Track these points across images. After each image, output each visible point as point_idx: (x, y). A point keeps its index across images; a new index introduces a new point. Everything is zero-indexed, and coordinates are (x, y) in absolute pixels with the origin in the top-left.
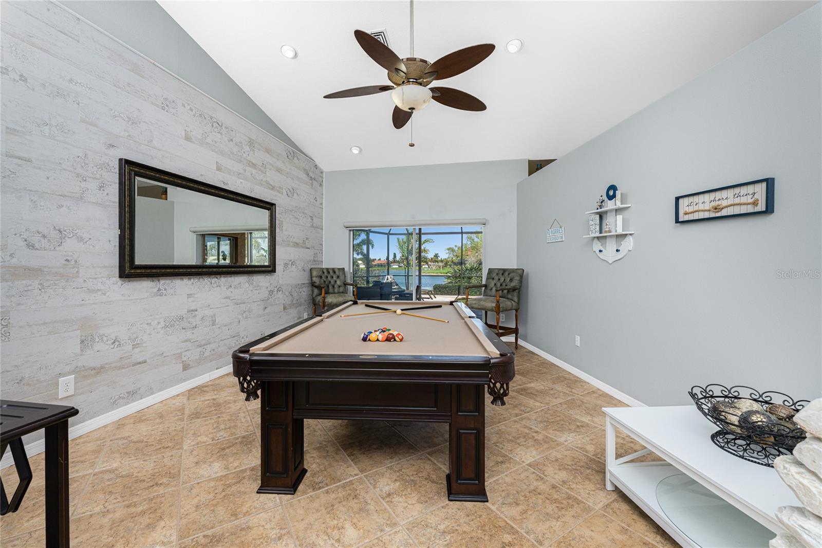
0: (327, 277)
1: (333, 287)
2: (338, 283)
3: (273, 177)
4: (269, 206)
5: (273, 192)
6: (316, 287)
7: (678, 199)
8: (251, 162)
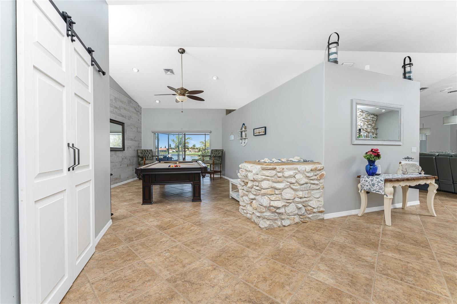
0: (145, 153)
1: (148, 157)
2: (150, 156)
3: (123, 112)
4: (122, 124)
5: (123, 118)
6: (140, 157)
7: (254, 129)
8: (115, 106)
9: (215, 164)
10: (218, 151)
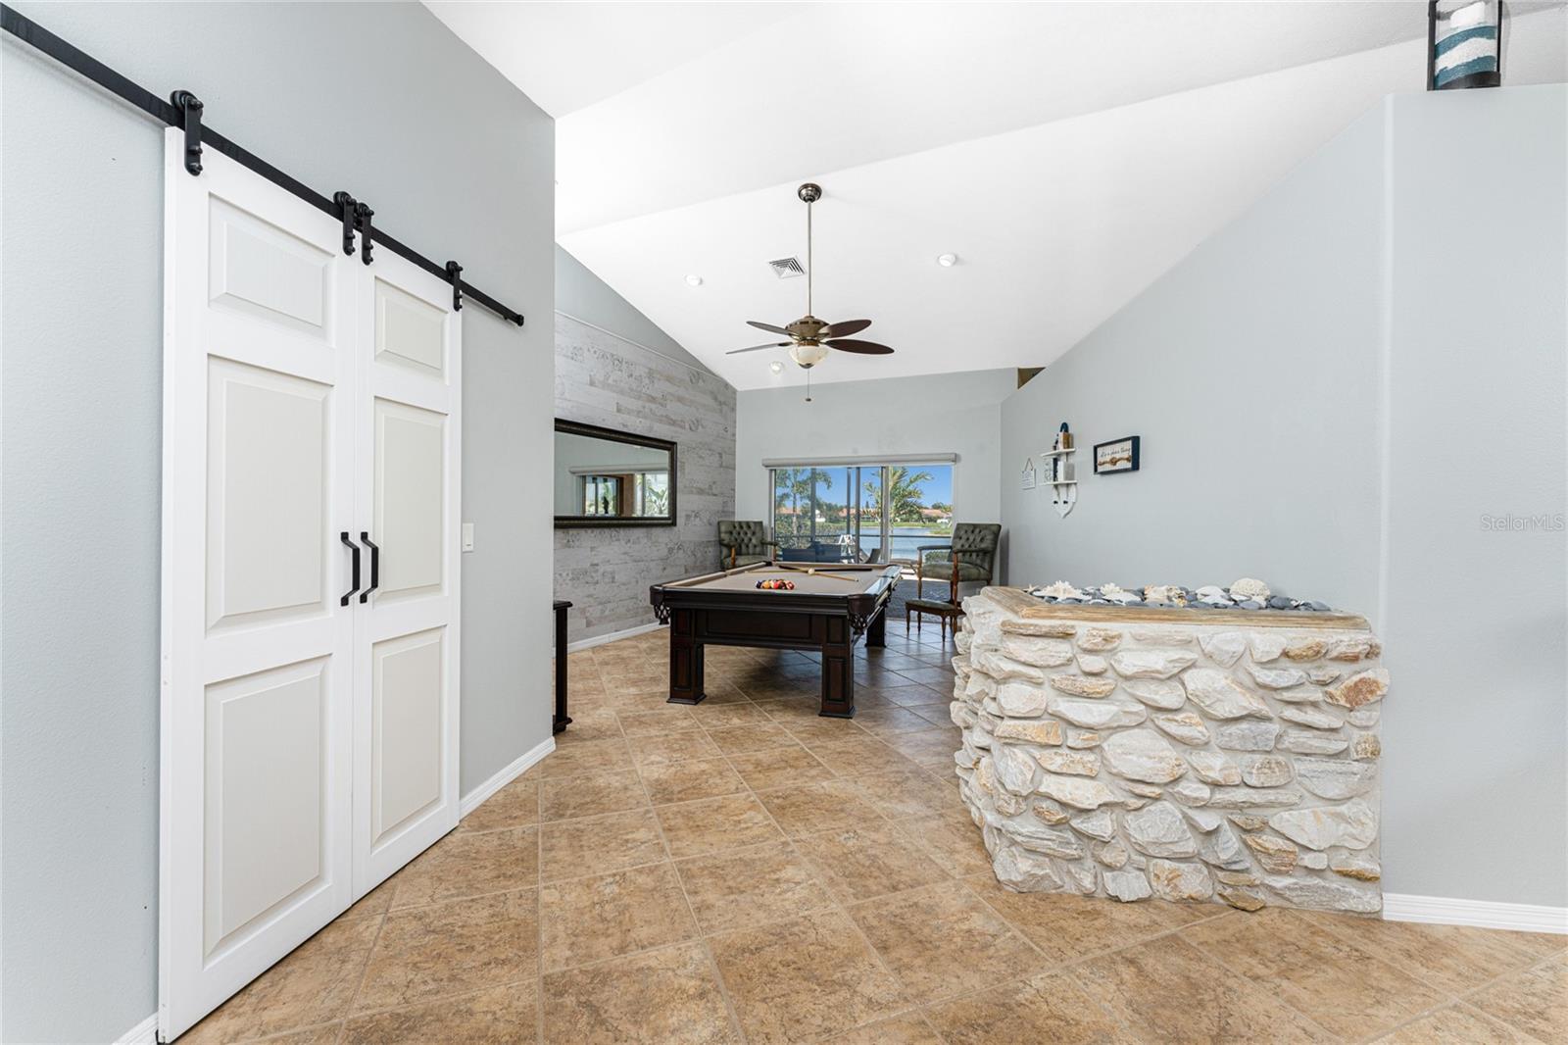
0: (739, 534)
1: (747, 546)
2: (754, 541)
3: (674, 409)
4: (669, 446)
5: (673, 428)
6: (726, 546)
7: (1096, 448)
8: (650, 396)
9: (961, 578)
10: (980, 532)
